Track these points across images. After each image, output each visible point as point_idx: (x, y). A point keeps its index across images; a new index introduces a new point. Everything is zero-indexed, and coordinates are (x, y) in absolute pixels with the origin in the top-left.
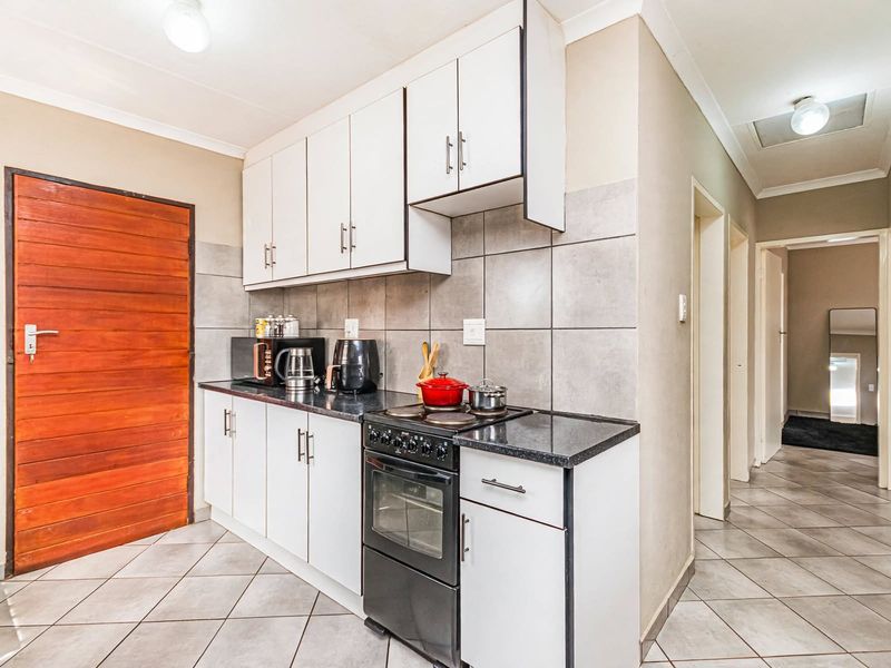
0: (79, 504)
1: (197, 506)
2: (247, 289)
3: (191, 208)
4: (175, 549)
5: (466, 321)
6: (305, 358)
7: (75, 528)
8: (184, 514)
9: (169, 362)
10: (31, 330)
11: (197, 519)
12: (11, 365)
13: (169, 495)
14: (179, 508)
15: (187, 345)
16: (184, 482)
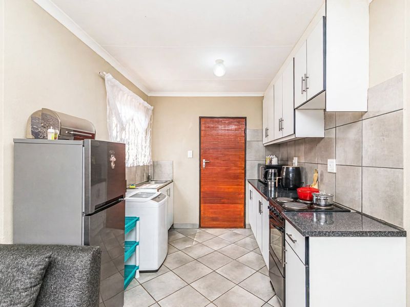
0: (215, 213)
1: (247, 223)
2: (265, 145)
3: (245, 118)
4: (236, 234)
5: (329, 160)
6: (275, 173)
7: (214, 219)
8: (243, 225)
9: (239, 171)
10: (204, 160)
11: (247, 227)
12: (200, 170)
13: (238, 216)
14: (241, 221)
15: (244, 166)
16: (243, 214)
